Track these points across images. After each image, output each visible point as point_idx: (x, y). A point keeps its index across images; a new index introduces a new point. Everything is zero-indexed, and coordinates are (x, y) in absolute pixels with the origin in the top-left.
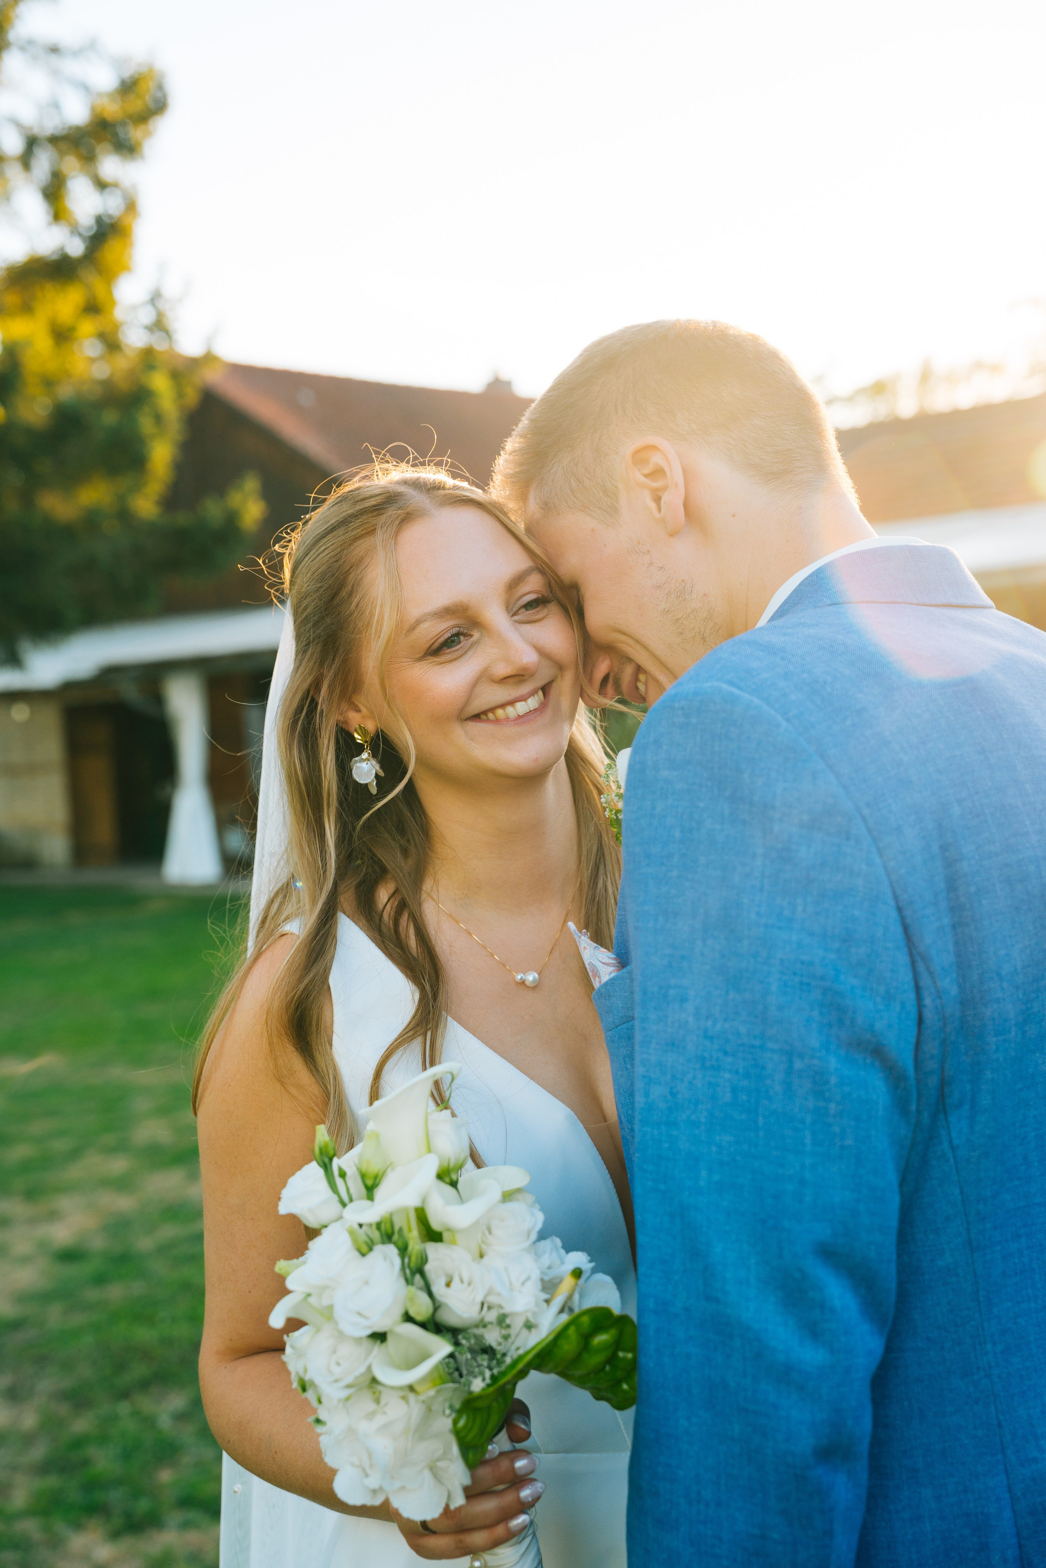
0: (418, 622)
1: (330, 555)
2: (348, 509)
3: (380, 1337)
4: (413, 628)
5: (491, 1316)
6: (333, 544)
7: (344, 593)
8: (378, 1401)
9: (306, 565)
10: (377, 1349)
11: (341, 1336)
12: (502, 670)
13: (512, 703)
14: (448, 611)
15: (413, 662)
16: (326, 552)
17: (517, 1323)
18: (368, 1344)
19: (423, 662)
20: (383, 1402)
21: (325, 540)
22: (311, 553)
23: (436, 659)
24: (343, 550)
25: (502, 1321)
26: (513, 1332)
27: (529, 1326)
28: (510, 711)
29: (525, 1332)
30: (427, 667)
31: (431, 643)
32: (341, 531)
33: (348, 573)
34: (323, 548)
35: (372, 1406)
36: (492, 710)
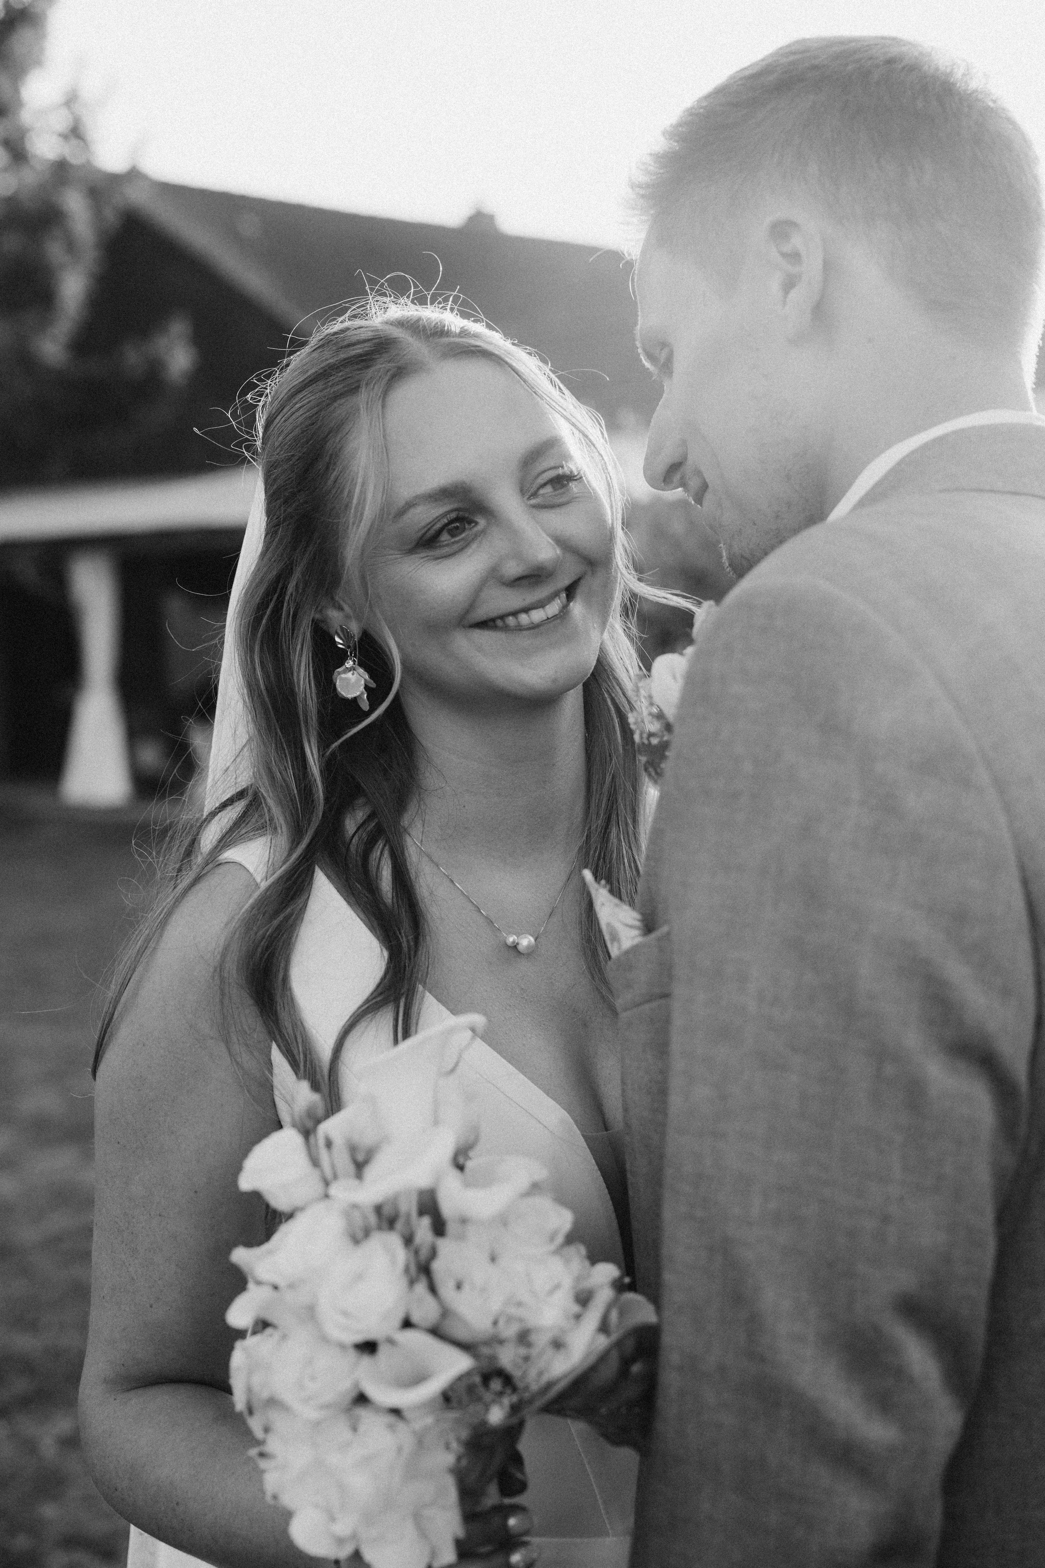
0: (410, 505)
1: (305, 416)
2: (329, 357)
3: (369, 1347)
4: (402, 512)
5: (510, 1331)
6: (310, 401)
7: (321, 465)
8: (355, 1429)
9: (279, 425)
10: (366, 1361)
11: (324, 1339)
12: (513, 569)
13: (526, 610)
14: (444, 493)
15: (401, 556)
16: (301, 412)
17: (541, 1340)
18: (352, 1354)
19: (413, 556)
20: (362, 1428)
21: (300, 396)
22: (285, 410)
23: (431, 553)
24: (321, 410)
25: (524, 1337)
26: (534, 1352)
27: (558, 1344)
28: (524, 618)
29: (550, 1352)
30: (419, 562)
31: (423, 531)
32: (320, 384)
33: (325, 439)
34: (298, 406)
35: (347, 1434)
36: (502, 617)
